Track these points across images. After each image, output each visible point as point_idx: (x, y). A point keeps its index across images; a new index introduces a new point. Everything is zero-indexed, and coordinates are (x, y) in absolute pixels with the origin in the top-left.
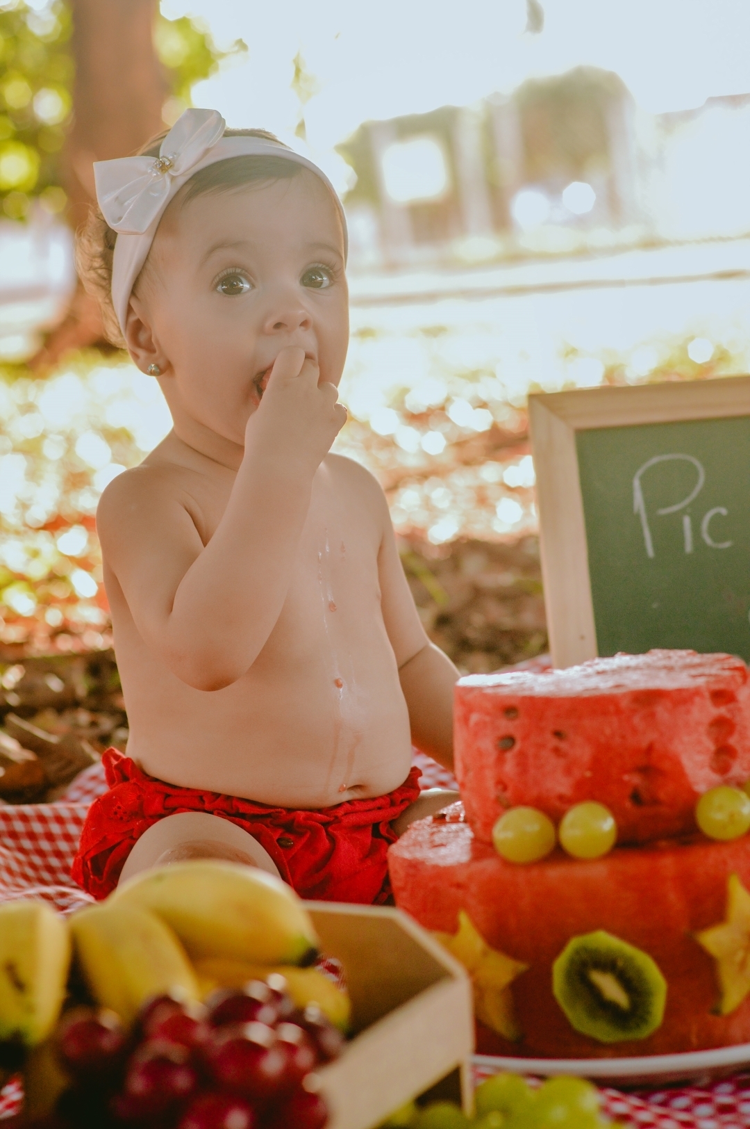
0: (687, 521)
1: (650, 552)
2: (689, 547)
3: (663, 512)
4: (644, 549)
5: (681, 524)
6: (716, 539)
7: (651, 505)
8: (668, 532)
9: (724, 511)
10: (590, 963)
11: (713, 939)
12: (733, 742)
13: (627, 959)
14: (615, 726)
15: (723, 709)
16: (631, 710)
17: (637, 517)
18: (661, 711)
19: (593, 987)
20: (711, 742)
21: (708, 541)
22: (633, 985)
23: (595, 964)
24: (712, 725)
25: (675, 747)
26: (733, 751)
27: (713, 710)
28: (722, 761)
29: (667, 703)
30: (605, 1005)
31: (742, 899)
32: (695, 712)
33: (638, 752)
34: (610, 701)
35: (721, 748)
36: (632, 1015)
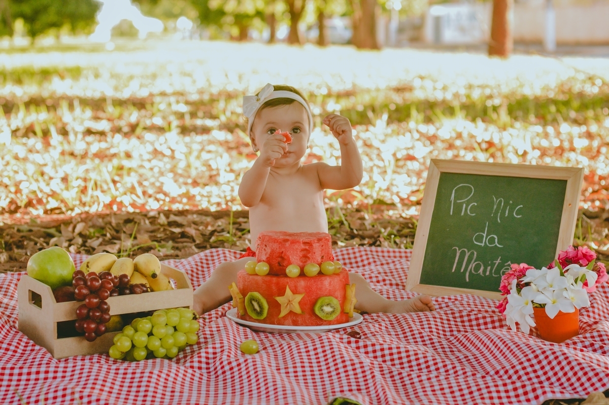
0: (465, 205)
1: (451, 213)
2: (462, 214)
3: (458, 201)
4: (450, 211)
5: (462, 206)
6: (471, 212)
7: (456, 199)
8: (458, 207)
9: (476, 204)
10: (252, 299)
11: (279, 299)
12: (309, 255)
13: (259, 300)
14: (276, 246)
15: (307, 247)
16: (280, 243)
17: (451, 202)
18: (287, 244)
19: (253, 305)
20: (301, 254)
21: (469, 213)
22: (261, 306)
23: (253, 300)
24: (303, 250)
25: (288, 253)
26: (309, 258)
27: (303, 247)
28: (304, 259)
29: (289, 242)
30: (255, 310)
31: (288, 291)
32: (296, 246)
33: (279, 253)
34: (276, 239)
35: (305, 256)
36: (260, 313)
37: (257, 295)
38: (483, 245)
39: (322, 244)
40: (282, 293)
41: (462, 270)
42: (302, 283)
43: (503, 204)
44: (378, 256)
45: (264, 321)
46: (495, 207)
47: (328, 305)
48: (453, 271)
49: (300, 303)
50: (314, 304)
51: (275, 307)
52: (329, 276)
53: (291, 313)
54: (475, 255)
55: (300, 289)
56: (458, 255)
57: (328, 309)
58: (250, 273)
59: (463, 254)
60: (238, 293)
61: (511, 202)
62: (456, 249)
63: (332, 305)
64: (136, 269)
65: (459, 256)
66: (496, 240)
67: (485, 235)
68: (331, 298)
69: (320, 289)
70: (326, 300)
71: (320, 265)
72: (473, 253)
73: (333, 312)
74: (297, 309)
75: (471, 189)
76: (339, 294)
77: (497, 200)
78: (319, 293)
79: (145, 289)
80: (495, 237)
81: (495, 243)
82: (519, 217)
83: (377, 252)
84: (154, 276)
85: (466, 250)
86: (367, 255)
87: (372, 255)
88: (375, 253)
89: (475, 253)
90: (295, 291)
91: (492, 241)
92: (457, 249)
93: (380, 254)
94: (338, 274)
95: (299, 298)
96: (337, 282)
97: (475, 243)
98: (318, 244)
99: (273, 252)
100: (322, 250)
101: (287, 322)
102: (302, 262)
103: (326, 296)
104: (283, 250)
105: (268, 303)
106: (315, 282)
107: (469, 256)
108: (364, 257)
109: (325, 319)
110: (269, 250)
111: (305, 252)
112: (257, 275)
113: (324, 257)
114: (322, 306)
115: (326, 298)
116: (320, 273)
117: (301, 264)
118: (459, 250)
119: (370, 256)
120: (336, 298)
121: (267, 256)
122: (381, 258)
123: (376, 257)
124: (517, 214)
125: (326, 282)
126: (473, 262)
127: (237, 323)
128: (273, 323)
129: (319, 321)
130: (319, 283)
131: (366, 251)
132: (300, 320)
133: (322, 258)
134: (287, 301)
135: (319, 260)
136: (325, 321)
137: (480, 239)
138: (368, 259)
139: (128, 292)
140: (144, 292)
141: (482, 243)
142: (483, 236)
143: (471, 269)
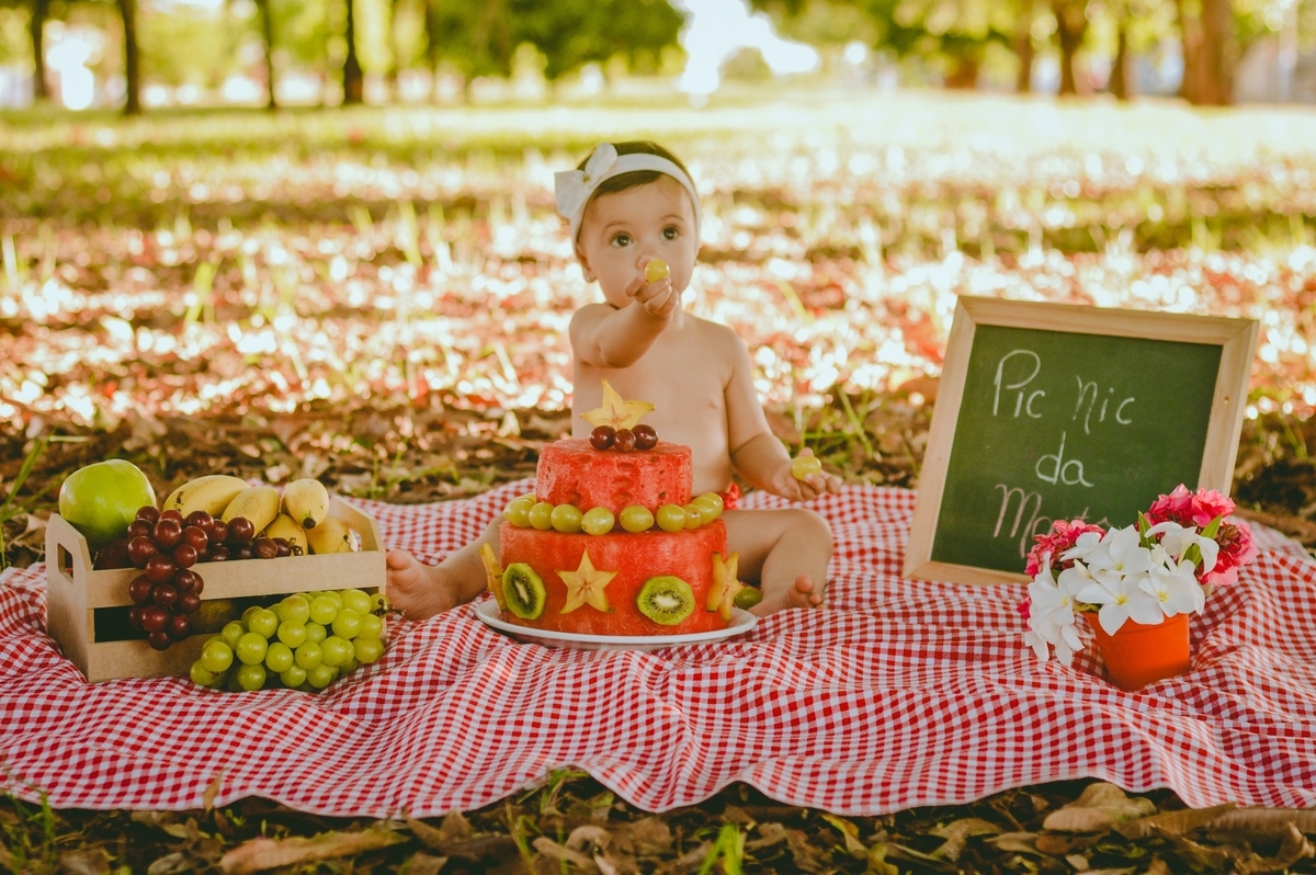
0: (1021, 396)
1: (995, 412)
2: (1017, 414)
3: (1010, 387)
4: (992, 408)
5: (1016, 397)
6: (1034, 412)
7: (1004, 382)
8: (1009, 399)
9: (1043, 394)
10: (516, 578)
11: (565, 576)
12: (630, 491)
13: (528, 579)
14: (565, 469)
15: (627, 474)
16: (574, 464)
17: (995, 388)
18: (587, 467)
19: (516, 590)
20: (615, 487)
21: (1029, 412)
22: (530, 592)
23: (518, 579)
24: (618, 479)
25: (587, 486)
26: (631, 496)
27: (618, 472)
28: (620, 499)
29: (591, 464)
30: (520, 599)
31: (586, 563)
32: (604, 471)
33: (570, 484)
34: (565, 456)
35: (622, 492)
36: (529, 607)
37: (524, 568)
38: (1054, 480)
39: (661, 468)
40: (573, 565)
41: (1013, 534)
42: (613, 548)
43: (1095, 394)
44: (876, 505)
45: (538, 624)
46: (1080, 400)
47: (666, 593)
48: (996, 534)
49: (607, 589)
50: (637, 590)
51: (558, 591)
52: (674, 534)
53: (586, 607)
54: (1039, 503)
55: (608, 559)
56: (1006, 500)
57: (666, 602)
58: (515, 523)
59: (1015, 499)
60: (495, 566)
61: (1112, 390)
62: (1001, 489)
63: (676, 594)
64: (283, 510)
65: (1009, 504)
66: (1081, 472)
67: (1059, 460)
68: (673, 579)
69: (652, 561)
70: (663, 582)
71: (654, 511)
72: (1033, 499)
73: (678, 608)
74: (600, 602)
75: (1034, 359)
76: (694, 571)
77: (1084, 384)
78: (649, 568)
79: (284, 549)
80: (1079, 464)
81: (1076, 477)
82: (1126, 422)
83: (875, 496)
84: (308, 524)
85: (1021, 491)
86: (852, 502)
87: (864, 502)
88: (869, 500)
89: (1039, 497)
90: (599, 565)
91: (1072, 472)
92: (1005, 488)
93: (881, 501)
94: (694, 532)
95: (606, 578)
96: (690, 547)
97: (1041, 476)
98: (650, 469)
99: (559, 481)
100: (661, 481)
101: (582, 626)
102: (616, 503)
103: (665, 574)
104: (578, 477)
105: (546, 585)
106: (640, 545)
107: (1027, 505)
108: (847, 507)
109: (660, 622)
110: (553, 479)
111: (620, 485)
112: (531, 528)
113: (667, 496)
114: (653, 596)
115: (662, 578)
116: (656, 529)
117: (614, 507)
118: (1008, 490)
119: (858, 505)
120: (688, 580)
121: (551, 490)
122: (882, 510)
123: (870, 507)
124: (1123, 417)
125: (666, 547)
126: (1033, 517)
127: (488, 626)
128: (555, 629)
129: (648, 626)
130: (649, 548)
131: (851, 493)
132: (608, 624)
133: (662, 496)
134: (581, 583)
135: (654, 500)
136: (663, 627)
137: (1048, 467)
138: (853, 511)
139: (248, 553)
140: (280, 554)
141: (1052, 475)
142: (1055, 463)
143: (1030, 532)
